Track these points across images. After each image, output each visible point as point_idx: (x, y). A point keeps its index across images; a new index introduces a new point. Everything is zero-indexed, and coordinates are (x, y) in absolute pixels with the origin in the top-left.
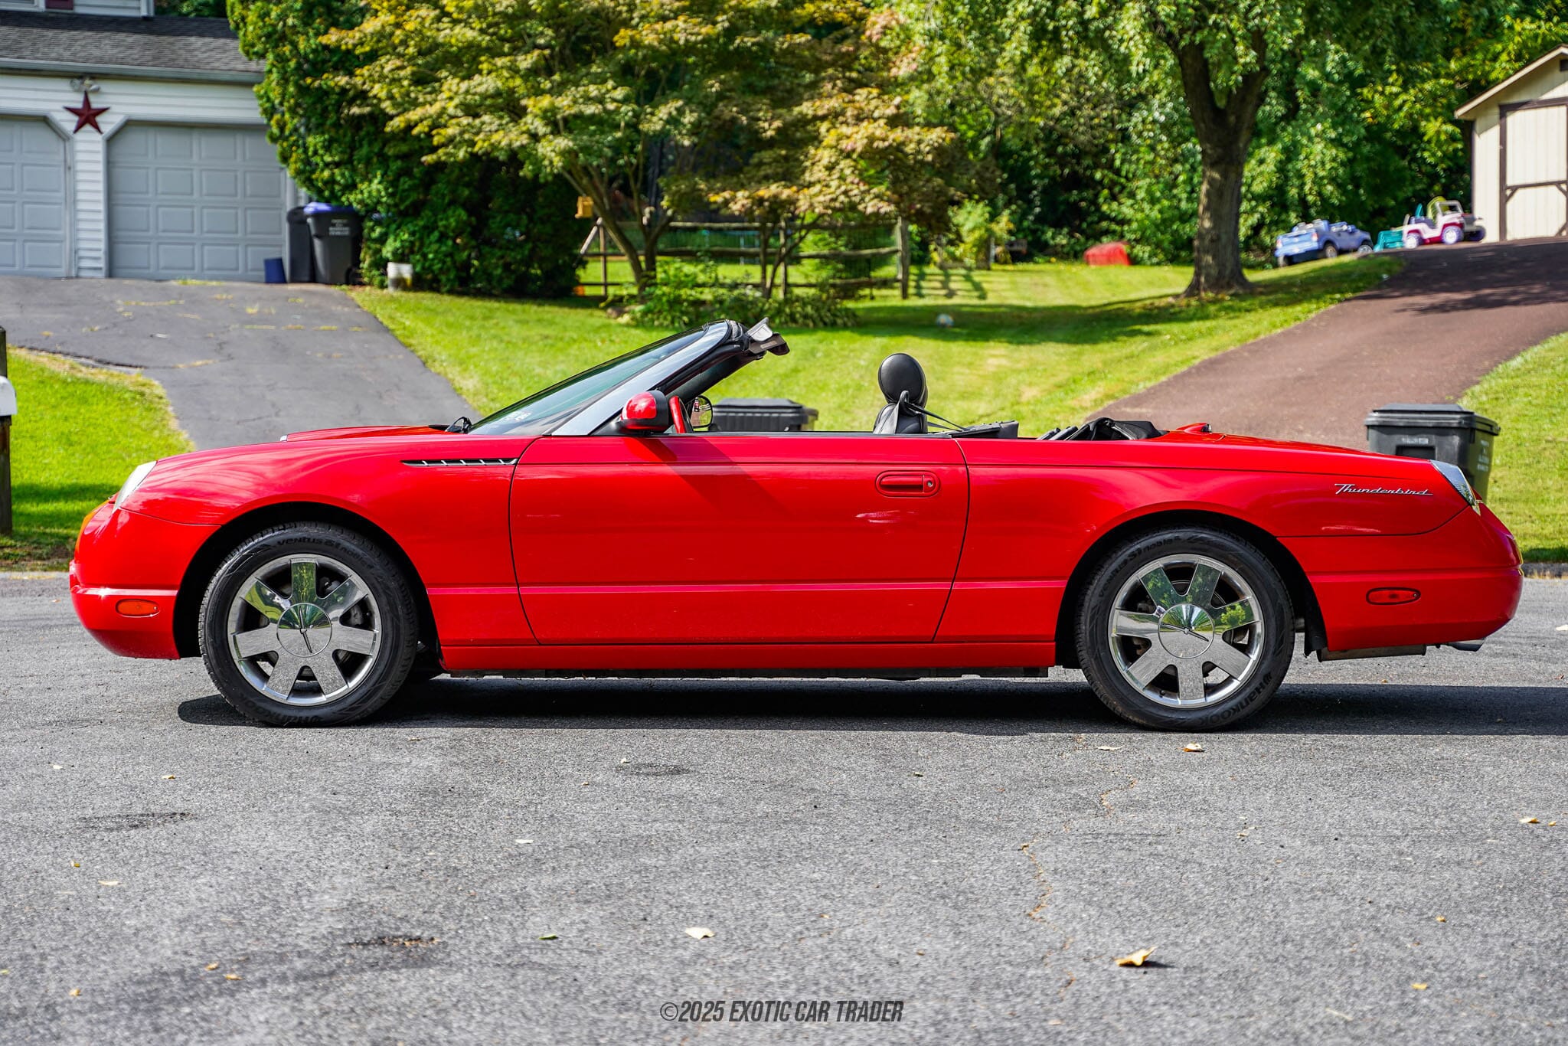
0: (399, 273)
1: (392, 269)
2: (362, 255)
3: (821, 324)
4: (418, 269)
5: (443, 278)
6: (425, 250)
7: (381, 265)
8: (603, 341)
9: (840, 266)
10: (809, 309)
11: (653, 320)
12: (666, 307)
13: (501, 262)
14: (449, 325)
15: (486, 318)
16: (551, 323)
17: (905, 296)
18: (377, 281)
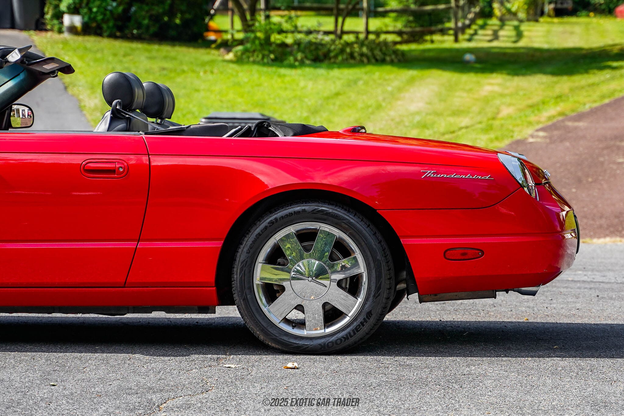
0: (72, 22)
1: (67, 20)
2: (46, 9)
3: (373, 61)
4: (86, 19)
5: (105, 26)
6: (91, 5)
7: (59, 16)
8: (205, 72)
9: (411, 18)
10: (365, 50)
11: (248, 57)
12: (260, 48)
13: (148, 15)
14: (96, 60)
15: (125, 55)
16: (174, 59)
17: (456, 40)
18: (56, 28)
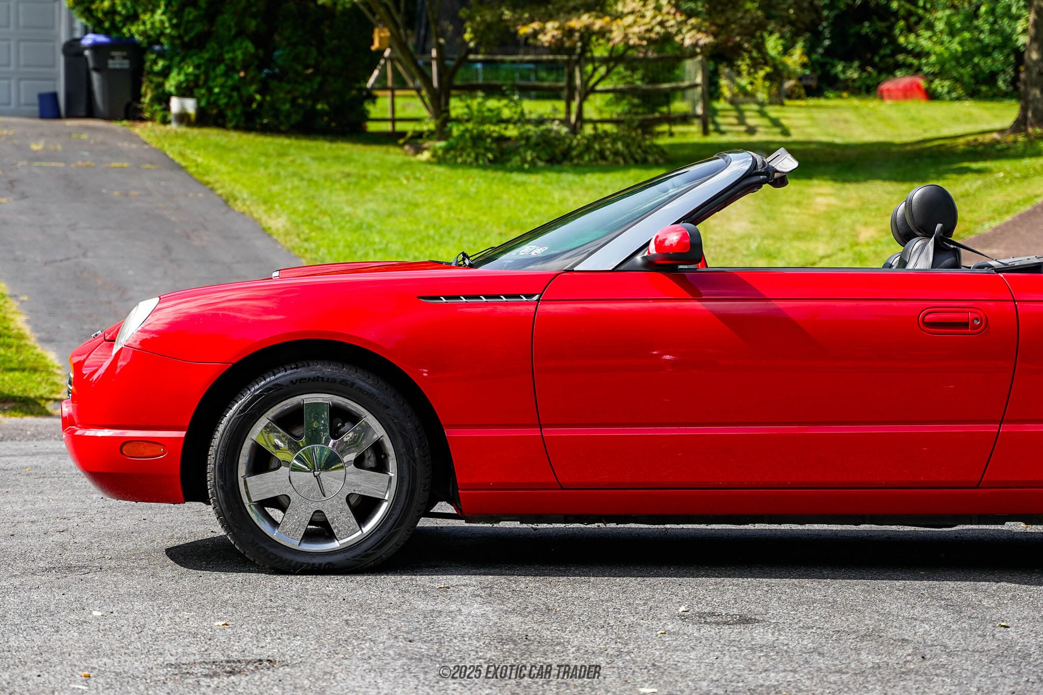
0: (183, 107)
1: (175, 104)
2: (143, 89)
3: (632, 162)
4: (203, 103)
5: (229, 113)
6: (211, 84)
7: (163, 99)
8: (408, 179)
9: (636, 101)
10: (620, 146)
11: (455, 157)
12: (469, 144)
13: (289, 97)
14: (244, 163)
15: (281, 155)
16: (349, 160)
17: (706, 132)
18: (159, 116)
